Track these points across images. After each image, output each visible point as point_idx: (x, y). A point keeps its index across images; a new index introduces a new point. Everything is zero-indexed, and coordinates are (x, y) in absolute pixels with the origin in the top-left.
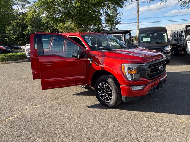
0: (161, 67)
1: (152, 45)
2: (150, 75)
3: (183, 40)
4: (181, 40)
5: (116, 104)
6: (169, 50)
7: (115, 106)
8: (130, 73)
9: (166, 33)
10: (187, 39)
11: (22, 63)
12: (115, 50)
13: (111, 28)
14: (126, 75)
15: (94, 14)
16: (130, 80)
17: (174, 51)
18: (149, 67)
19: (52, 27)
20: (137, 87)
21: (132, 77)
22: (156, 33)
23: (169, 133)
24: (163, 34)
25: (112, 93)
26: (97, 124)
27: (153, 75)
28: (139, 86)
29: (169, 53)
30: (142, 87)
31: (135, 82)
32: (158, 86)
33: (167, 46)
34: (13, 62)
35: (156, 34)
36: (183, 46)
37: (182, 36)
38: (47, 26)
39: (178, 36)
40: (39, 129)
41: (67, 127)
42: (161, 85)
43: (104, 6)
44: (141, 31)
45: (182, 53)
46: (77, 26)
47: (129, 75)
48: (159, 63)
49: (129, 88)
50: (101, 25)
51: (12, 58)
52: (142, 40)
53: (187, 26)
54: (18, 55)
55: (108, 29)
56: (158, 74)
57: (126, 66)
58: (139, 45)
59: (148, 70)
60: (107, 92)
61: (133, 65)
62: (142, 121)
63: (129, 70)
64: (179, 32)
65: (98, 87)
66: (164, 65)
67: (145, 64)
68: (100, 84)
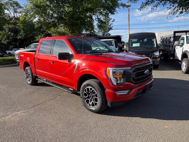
0: (147, 71)
1: (141, 50)
2: (135, 79)
3: (171, 45)
4: (170, 46)
5: (101, 109)
6: (158, 56)
7: (100, 111)
8: (115, 77)
9: (155, 39)
10: (175, 44)
11: (11, 67)
12: (101, 54)
13: (104, 33)
14: (111, 79)
15: (86, 20)
16: (116, 84)
17: (163, 57)
18: (134, 71)
19: (45, 31)
20: (122, 92)
21: (117, 81)
22: (146, 38)
23: (153, 139)
24: (153, 40)
25: (98, 98)
26: (80, 131)
27: (139, 80)
28: (125, 90)
29: (158, 58)
30: (127, 91)
31: (122, 86)
32: (144, 90)
33: (156, 51)
34: (2, 66)
35: (146, 40)
36: (171, 52)
37: (170, 42)
38: (40, 31)
39: (167, 42)
40: (17, 137)
41: (49, 135)
42: (147, 90)
43: (96, 12)
44: (132, 36)
45: (171, 58)
46: (69, 31)
47: (114, 79)
48: (145, 67)
49: (114, 92)
50: (93, 30)
51: (1, 62)
52: (132, 45)
53: (175, 32)
54: (8, 60)
55: (101, 34)
56: (143, 78)
57: (110, 70)
58: (129, 51)
59: (133, 74)
60: (93, 97)
61: (118, 69)
62: (127, 127)
63: (114, 74)
64: (168, 38)
65: (84, 92)
66: (150, 69)
67: (130, 68)
68: (86, 88)
